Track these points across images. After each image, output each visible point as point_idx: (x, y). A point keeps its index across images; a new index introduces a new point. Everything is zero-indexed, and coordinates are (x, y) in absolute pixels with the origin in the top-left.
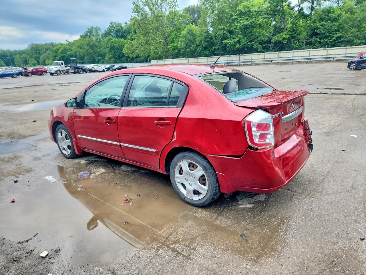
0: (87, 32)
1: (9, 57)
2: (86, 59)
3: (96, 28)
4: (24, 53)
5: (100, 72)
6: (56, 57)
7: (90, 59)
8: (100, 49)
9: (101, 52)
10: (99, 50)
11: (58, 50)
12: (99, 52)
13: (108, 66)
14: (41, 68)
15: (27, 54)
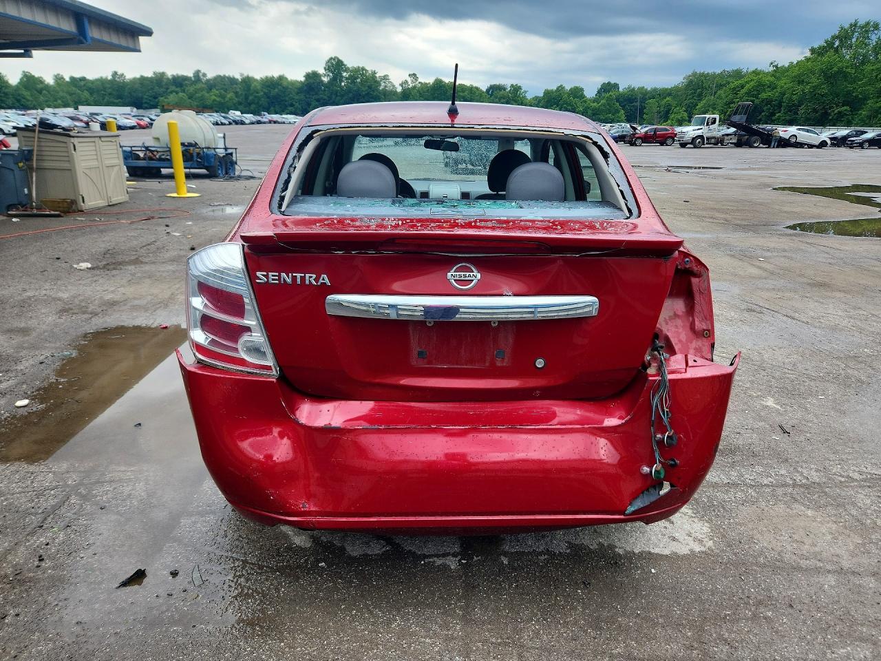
0: (834, 38)
1: (638, 104)
2: (802, 111)
3: (868, 23)
4: (670, 94)
5: (811, 146)
6: (732, 105)
7: (815, 111)
8: (854, 85)
9: (854, 94)
10: (850, 88)
11: (743, 87)
12: (849, 93)
13: (842, 132)
14: (666, 130)
15: (674, 97)
